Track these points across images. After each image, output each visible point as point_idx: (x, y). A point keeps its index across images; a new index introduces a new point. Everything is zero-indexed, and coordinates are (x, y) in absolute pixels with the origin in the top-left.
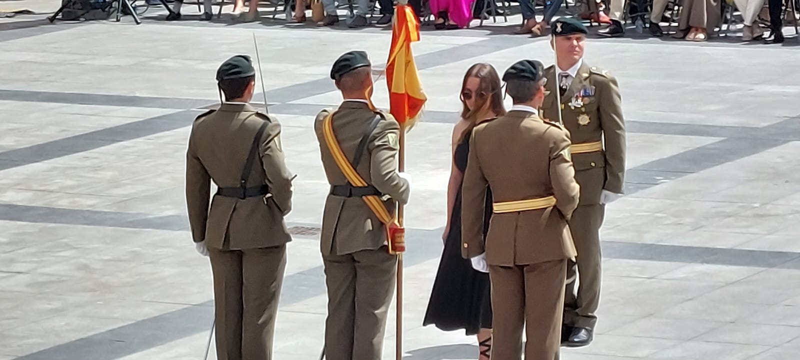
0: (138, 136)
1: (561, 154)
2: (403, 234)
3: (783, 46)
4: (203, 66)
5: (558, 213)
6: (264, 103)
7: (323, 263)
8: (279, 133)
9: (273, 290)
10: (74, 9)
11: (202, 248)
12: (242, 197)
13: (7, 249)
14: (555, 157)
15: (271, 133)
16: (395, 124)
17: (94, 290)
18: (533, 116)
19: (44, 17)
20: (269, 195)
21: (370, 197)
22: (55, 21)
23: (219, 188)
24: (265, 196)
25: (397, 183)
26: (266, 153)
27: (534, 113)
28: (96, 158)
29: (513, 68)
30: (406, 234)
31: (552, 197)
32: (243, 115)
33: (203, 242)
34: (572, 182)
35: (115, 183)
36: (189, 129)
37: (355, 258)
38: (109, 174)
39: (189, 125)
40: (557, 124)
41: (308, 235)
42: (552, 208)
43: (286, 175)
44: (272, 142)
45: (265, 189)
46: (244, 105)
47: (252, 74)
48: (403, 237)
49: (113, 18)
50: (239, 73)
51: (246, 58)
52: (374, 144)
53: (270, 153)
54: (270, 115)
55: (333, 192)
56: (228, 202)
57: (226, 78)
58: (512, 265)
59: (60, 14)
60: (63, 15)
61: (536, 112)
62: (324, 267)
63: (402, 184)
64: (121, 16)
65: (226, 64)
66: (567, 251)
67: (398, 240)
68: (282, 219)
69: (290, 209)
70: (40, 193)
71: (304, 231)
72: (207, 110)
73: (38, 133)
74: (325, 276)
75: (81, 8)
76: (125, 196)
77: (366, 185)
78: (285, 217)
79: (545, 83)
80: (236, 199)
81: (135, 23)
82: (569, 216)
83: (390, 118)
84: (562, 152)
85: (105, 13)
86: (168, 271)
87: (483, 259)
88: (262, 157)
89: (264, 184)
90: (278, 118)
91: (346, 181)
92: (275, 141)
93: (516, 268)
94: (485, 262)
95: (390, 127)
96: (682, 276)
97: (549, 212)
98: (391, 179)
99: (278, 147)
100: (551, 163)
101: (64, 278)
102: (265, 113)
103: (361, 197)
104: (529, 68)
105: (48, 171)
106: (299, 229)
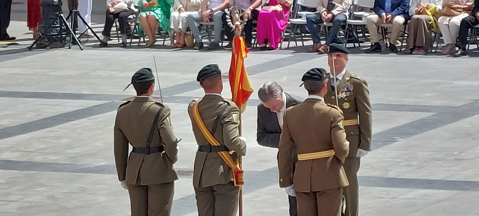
0: (83, 118)
1: (338, 125)
2: (242, 174)
3: (469, 57)
4: (121, 75)
5: (336, 160)
6: (160, 96)
7: (194, 193)
8: (170, 114)
9: (167, 209)
10: (43, 41)
11: (124, 185)
12: (148, 153)
13: (6, 187)
14: (334, 126)
15: (165, 114)
16: (236, 108)
17: (57, 211)
18: (321, 101)
19: (25, 47)
20: (164, 152)
21: (222, 152)
22: (32, 49)
23: (134, 148)
24: (161, 153)
25: (239, 144)
26: (162, 126)
27: (321, 100)
28: (58, 131)
29: (308, 73)
30: (244, 174)
31: (333, 150)
32: (148, 104)
33: (124, 181)
34: (345, 141)
35: (69, 146)
36: (115, 113)
37: (214, 189)
38: (65, 141)
39: (115, 110)
40: (335, 106)
41: (186, 175)
42: (332, 157)
43: (174, 140)
44: (166, 119)
45: (161, 149)
46: (148, 98)
47: (153, 79)
48: (243, 175)
49: (67, 47)
50: (146, 78)
51: (148, 69)
52: (224, 121)
53: (164, 127)
54: (164, 104)
55: (200, 149)
56: (139, 156)
57: (137, 82)
58: (309, 192)
59: (35, 45)
60: (36, 46)
61: (323, 99)
62: (195, 195)
63: (242, 144)
64: (71, 46)
65: (137, 73)
66: (343, 183)
67: (240, 178)
68: (172, 166)
69: (176, 160)
70: (25, 153)
71: (184, 173)
72: (127, 101)
73: (23, 117)
74: (196, 201)
75: (47, 41)
76: (76, 154)
77: (220, 145)
78: (173, 165)
79: (328, 82)
80: (144, 154)
81: (80, 50)
82: (343, 162)
83: (233, 104)
84: (338, 124)
85: (62, 44)
86: (102, 199)
87: (292, 188)
88: (160, 129)
89: (161, 145)
90: (169, 106)
91: (208, 143)
92: (167, 119)
93: (311, 193)
94: (293, 190)
95: (233, 110)
96: (413, 196)
97: (331, 160)
98: (236, 142)
99: (169, 123)
100: (332, 130)
101: (40, 204)
102: (161, 103)
103: (217, 152)
104: (318, 73)
105: (28, 140)
106: (181, 172)
